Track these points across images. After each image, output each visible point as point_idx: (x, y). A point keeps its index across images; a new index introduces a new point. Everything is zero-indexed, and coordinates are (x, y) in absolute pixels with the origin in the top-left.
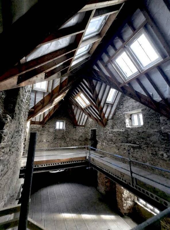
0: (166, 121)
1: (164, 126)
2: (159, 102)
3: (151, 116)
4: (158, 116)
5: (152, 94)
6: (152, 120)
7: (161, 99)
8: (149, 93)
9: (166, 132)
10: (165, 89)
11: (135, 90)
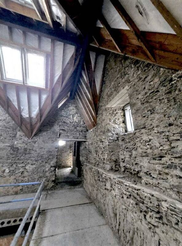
0: (22, 136)
1: (18, 141)
2: (24, 118)
3: (8, 129)
4: (14, 130)
5: (23, 109)
6: (8, 133)
7: (28, 116)
8: (21, 106)
9: (18, 146)
10: (34, 110)
11: (8, 96)
